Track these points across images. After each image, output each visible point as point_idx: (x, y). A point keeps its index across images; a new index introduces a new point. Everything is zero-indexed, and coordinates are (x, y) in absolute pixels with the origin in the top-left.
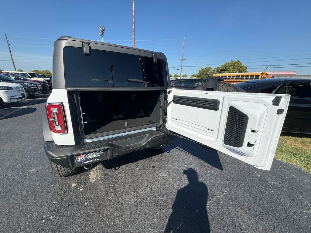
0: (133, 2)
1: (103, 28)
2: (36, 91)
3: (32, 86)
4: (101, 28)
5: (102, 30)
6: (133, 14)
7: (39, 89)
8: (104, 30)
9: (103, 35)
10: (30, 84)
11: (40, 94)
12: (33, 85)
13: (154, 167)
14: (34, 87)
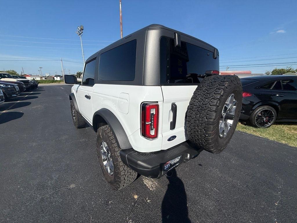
0: (120, 3)
1: (81, 28)
2: (14, 94)
3: (9, 88)
4: (79, 27)
5: (81, 29)
6: (121, 14)
7: (17, 90)
8: (83, 30)
9: (81, 35)
10: (7, 85)
11: (18, 96)
12: (9, 86)
13: (200, 165)
14: (11, 88)
